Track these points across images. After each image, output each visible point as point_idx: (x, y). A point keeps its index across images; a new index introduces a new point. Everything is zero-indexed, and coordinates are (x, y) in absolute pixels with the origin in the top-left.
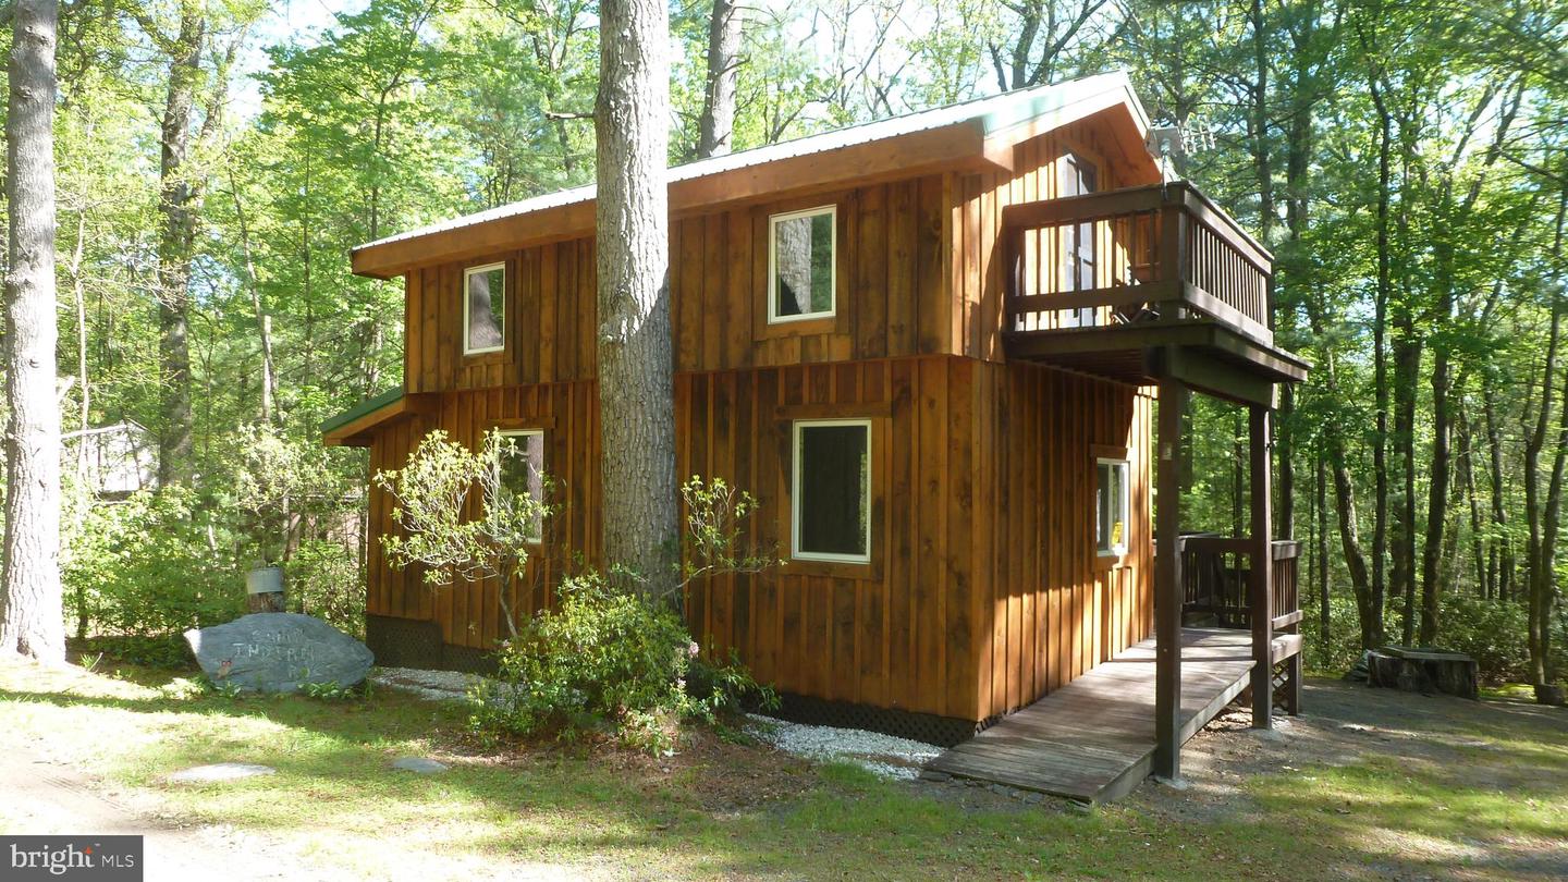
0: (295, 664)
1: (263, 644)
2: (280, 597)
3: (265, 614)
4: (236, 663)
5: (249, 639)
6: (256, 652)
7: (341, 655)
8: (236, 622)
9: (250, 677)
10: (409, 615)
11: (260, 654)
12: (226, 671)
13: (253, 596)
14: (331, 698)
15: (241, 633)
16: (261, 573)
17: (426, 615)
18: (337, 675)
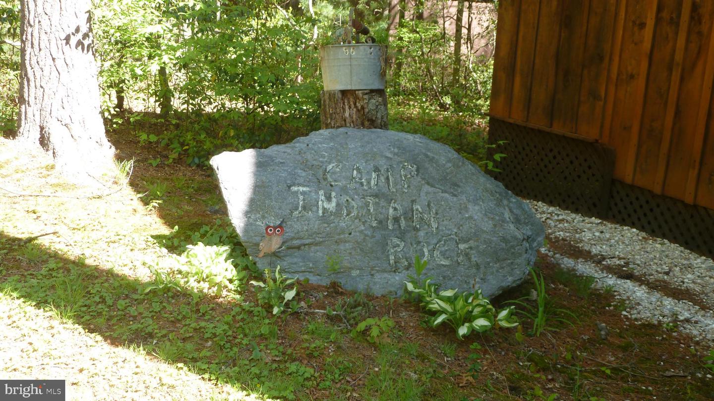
0: (402, 236)
1: (344, 190)
2: (376, 100)
3: (351, 131)
4: (295, 227)
5: (321, 180)
6: (332, 206)
7: (487, 226)
8: (300, 143)
9: (318, 254)
10: (558, 129)
11: (338, 213)
12: (275, 243)
13: (332, 95)
14: (474, 335)
15: (306, 166)
16: (345, 52)
17: (588, 132)
18: (477, 266)
